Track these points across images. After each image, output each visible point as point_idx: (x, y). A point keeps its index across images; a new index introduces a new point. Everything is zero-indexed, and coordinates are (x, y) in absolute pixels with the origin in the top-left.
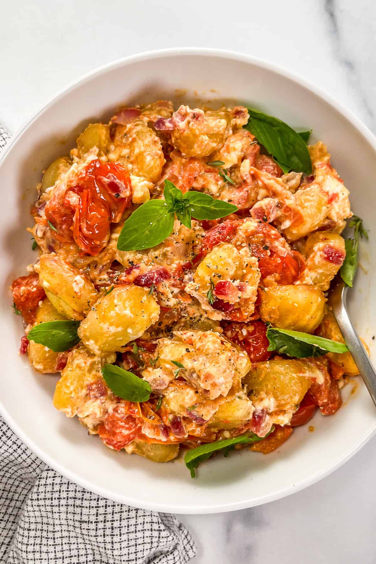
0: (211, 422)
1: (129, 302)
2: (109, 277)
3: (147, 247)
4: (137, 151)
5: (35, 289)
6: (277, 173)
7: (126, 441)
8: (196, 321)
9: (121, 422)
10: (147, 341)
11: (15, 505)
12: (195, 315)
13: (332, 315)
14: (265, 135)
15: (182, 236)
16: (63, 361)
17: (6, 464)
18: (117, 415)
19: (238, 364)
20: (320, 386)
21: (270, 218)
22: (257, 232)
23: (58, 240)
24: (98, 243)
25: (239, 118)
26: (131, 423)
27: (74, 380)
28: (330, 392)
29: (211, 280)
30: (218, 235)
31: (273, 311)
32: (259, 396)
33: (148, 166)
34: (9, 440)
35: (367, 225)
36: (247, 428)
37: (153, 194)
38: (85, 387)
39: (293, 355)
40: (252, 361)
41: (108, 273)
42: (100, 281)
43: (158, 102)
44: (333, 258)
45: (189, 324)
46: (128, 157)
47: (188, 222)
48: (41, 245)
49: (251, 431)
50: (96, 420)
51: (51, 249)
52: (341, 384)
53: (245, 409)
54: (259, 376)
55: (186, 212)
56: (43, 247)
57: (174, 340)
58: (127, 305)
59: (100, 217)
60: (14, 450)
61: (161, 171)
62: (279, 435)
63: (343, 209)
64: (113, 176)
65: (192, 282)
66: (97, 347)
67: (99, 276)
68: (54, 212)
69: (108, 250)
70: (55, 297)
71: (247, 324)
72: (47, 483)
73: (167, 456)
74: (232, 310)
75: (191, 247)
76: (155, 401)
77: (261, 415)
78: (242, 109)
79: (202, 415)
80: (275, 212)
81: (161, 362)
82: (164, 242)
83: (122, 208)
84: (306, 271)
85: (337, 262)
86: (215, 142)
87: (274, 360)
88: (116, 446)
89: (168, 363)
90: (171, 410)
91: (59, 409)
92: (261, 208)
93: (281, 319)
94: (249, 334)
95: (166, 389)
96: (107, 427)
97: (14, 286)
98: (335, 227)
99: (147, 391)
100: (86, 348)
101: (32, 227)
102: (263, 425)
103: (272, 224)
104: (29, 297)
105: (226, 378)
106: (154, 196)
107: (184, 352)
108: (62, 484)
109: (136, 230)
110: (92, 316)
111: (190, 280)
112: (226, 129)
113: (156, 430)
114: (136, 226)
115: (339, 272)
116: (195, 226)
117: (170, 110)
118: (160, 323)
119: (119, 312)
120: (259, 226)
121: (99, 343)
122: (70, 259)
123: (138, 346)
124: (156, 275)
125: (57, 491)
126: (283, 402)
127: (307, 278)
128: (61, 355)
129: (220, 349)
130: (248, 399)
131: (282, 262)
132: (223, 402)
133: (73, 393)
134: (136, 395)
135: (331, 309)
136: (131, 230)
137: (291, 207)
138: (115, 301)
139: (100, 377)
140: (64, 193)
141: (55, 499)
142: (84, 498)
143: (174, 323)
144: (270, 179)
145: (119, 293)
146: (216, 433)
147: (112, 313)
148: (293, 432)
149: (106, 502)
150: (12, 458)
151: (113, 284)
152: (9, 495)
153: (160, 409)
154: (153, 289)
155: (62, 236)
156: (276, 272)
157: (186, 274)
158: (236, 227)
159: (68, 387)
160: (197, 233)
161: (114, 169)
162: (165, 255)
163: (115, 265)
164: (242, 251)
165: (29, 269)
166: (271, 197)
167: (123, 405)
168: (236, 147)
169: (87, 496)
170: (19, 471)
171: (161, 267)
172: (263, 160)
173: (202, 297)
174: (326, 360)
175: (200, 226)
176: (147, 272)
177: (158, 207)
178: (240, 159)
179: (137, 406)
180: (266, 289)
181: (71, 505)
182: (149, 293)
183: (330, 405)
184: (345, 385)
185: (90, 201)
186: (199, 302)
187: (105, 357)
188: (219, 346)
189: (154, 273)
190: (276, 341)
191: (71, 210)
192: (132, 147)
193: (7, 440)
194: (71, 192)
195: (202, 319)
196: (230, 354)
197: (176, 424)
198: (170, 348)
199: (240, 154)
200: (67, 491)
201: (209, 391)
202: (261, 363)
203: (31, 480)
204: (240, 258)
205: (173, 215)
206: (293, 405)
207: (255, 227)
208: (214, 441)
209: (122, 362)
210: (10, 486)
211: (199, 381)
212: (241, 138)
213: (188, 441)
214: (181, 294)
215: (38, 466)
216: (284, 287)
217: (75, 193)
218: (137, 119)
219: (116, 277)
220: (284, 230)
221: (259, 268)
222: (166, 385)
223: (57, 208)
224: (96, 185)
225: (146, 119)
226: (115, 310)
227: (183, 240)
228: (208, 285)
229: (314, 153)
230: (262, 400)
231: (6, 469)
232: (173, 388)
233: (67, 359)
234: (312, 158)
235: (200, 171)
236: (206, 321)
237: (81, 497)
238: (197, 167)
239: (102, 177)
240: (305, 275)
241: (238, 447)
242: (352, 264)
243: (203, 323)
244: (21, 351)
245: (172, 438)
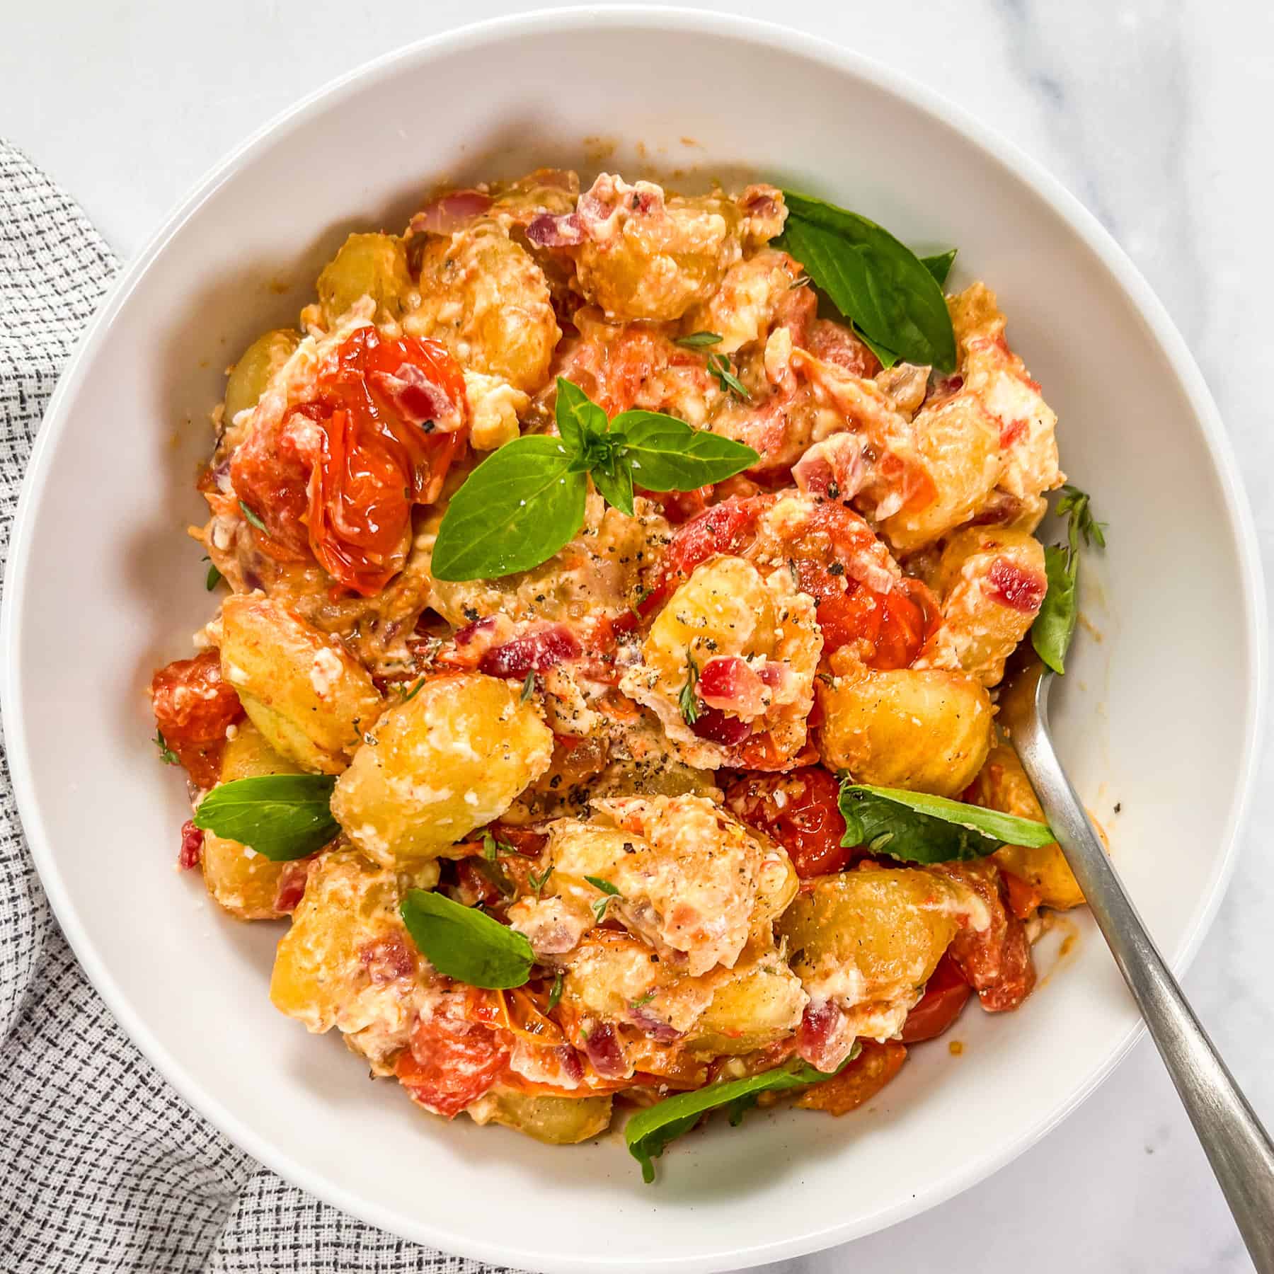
0: (692, 1037)
1: (466, 719)
2: (413, 654)
3: (513, 569)
4: (481, 304)
5: (213, 693)
6: (863, 366)
7: (469, 1091)
8: (650, 771)
9: (456, 1043)
10: (519, 827)
11: (185, 1267)
12: (650, 756)
13: (1010, 750)
14: (830, 263)
15: (610, 540)
16: (296, 885)
17: (153, 1160)
18: (443, 1024)
19: (763, 883)
20: (978, 937)
21: (845, 489)
22: (811, 528)
23: (269, 555)
24: (379, 559)
25: (760, 215)
26: (481, 1045)
27: (325, 934)
28: (1004, 952)
29: (688, 655)
30: (708, 537)
31: (855, 741)
32: (819, 967)
33: (512, 344)
34: (158, 1098)
35: (1101, 512)
36: (788, 1050)
37: (526, 421)
38: (355, 954)
39: (908, 856)
40: (800, 873)
41: (408, 643)
42: (388, 665)
43: (538, 173)
44: (1014, 594)
45: (634, 780)
46: (458, 324)
47: (625, 500)
48: (227, 572)
49: (798, 1057)
50: (387, 1039)
51: (253, 581)
52: (1032, 931)
53: (784, 999)
54: (819, 912)
55: (619, 471)
56: (234, 577)
57: (593, 822)
58: (461, 728)
59: (380, 485)
60: (173, 1124)
61: (549, 361)
62: (873, 1065)
63: (1042, 461)
64: (415, 372)
65: (638, 666)
66: (385, 845)
67: (383, 651)
68: (254, 475)
69: (407, 579)
70: (266, 711)
71: (788, 778)
72: (262, 1208)
73: (580, 1128)
74: (747, 740)
75: (635, 570)
76: (546, 984)
77: (825, 1014)
78: (767, 193)
79: (670, 1019)
80: (859, 472)
81: (558, 881)
82: (559, 556)
83: (443, 462)
84: (943, 632)
85: (1025, 606)
86: (696, 278)
87: (858, 870)
88: (445, 1105)
89: (577, 883)
90: (587, 1007)
91: (286, 1013)
92: (823, 463)
93: (876, 762)
94: (793, 802)
95: (574, 952)
96: (418, 1058)
97: (156, 685)
98: (1019, 513)
99: (523, 960)
100: (355, 849)
101: (202, 526)
102: (831, 1040)
103: (850, 505)
104: (197, 715)
105: (731, 918)
106: (531, 429)
107: (620, 852)
108: (303, 1208)
109: (482, 522)
110: (366, 758)
111: (633, 659)
112: (725, 241)
113: (548, 1060)
114: (481, 511)
115: (1028, 635)
116: (645, 513)
117: (570, 195)
118: (555, 781)
119: (440, 747)
120: (817, 510)
121: (390, 835)
122: (305, 607)
123: (496, 839)
124: (540, 648)
125: (289, 1228)
126: (882, 980)
127: (944, 652)
128: (289, 868)
129: (715, 842)
130: (792, 973)
131: (881, 609)
132: (724, 982)
133: (323, 968)
134: (495, 970)
135: (1008, 733)
136: (468, 523)
137: (901, 455)
138: (428, 717)
139: (396, 926)
140: (279, 420)
141: (284, 1248)
142: (362, 1244)
143: (594, 780)
144: (845, 381)
145: (439, 696)
146: (707, 1065)
147: (421, 750)
148: (907, 1059)
149: (420, 1252)
150: (168, 1144)
151: (423, 674)
152: (168, 1239)
153: (558, 1005)
154: (532, 685)
155: (281, 544)
156: (863, 636)
157: (622, 644)
158: (756, 514)
159: (307, 953)
160: (650, 532)
161: (417, 351)
162: (563, 592)
163: (429, 621)
164: (773, 580)
165: (200, 641)
166: (850, 430)
167: (459, 998)
168: (753, 292)
169: (368, 1238)
170: (191, 1178)
171: (553, 625)
172: (826, 333)
173: (664, 706)
174: (995, 868)
175: (656, 512)
176: (514, 638)
177: (542, 458)
178: (765, 325)
179: (497, 1001)
180: (837, 681)
181: (328, 1264)
182: (522, 696)
183: (1006, 987)
184: (1043, 932)
185: (352, 441)
186: (659, 720)
187: (409, 872)
188: (714, 834)
189: (533, 640)
190: (864, 819)
191: (300, 469)
192: (468, 295)
193: (150, 1096)
194: (298, 416)
195: (669, 767)
196: (741, 855)
197: (602, 1043)
198: (582, 842)
199: (763, 312)
200: (316, 1227)
201: (686, 953)
202: (824, 879)
203: (223, 1200)
204: (767, 598)
205: (583, 479)
206: (910, 987)
207: (805, 512)
208: (704, 1085)
209: (457, 885)
210: (170, 1216)
211: (659, 928)
212: (766, 269)
213: (635, 1088)
214: (610, 702)
215: (239, 1164)
216: (884, 675)
217: (311, 418)
218: (481, 219)
219: (429, 655)
220: (883, 523)
221: (818, 622)
222: (572, 941)
223: (263, 463)
224: (369, 400)
225: (505, 219)
226: (428, 741)
227: (611, 549)
228: (682, 670)
229: (961, 312)
230: (827, 975)
231: (155, 1173)
232: (592, 950)
233: (304, 878)
234: (956, 327)
235: (657, 362)
236: (678, 771)
237: (353, 1241)
238: (646, 350)
239: (383, 374)
240: (941, 643)
241: (765, 1099)
242: (1061, 613)
243: (671, 776)
244: (182, 861)
245: (592, 1080)
